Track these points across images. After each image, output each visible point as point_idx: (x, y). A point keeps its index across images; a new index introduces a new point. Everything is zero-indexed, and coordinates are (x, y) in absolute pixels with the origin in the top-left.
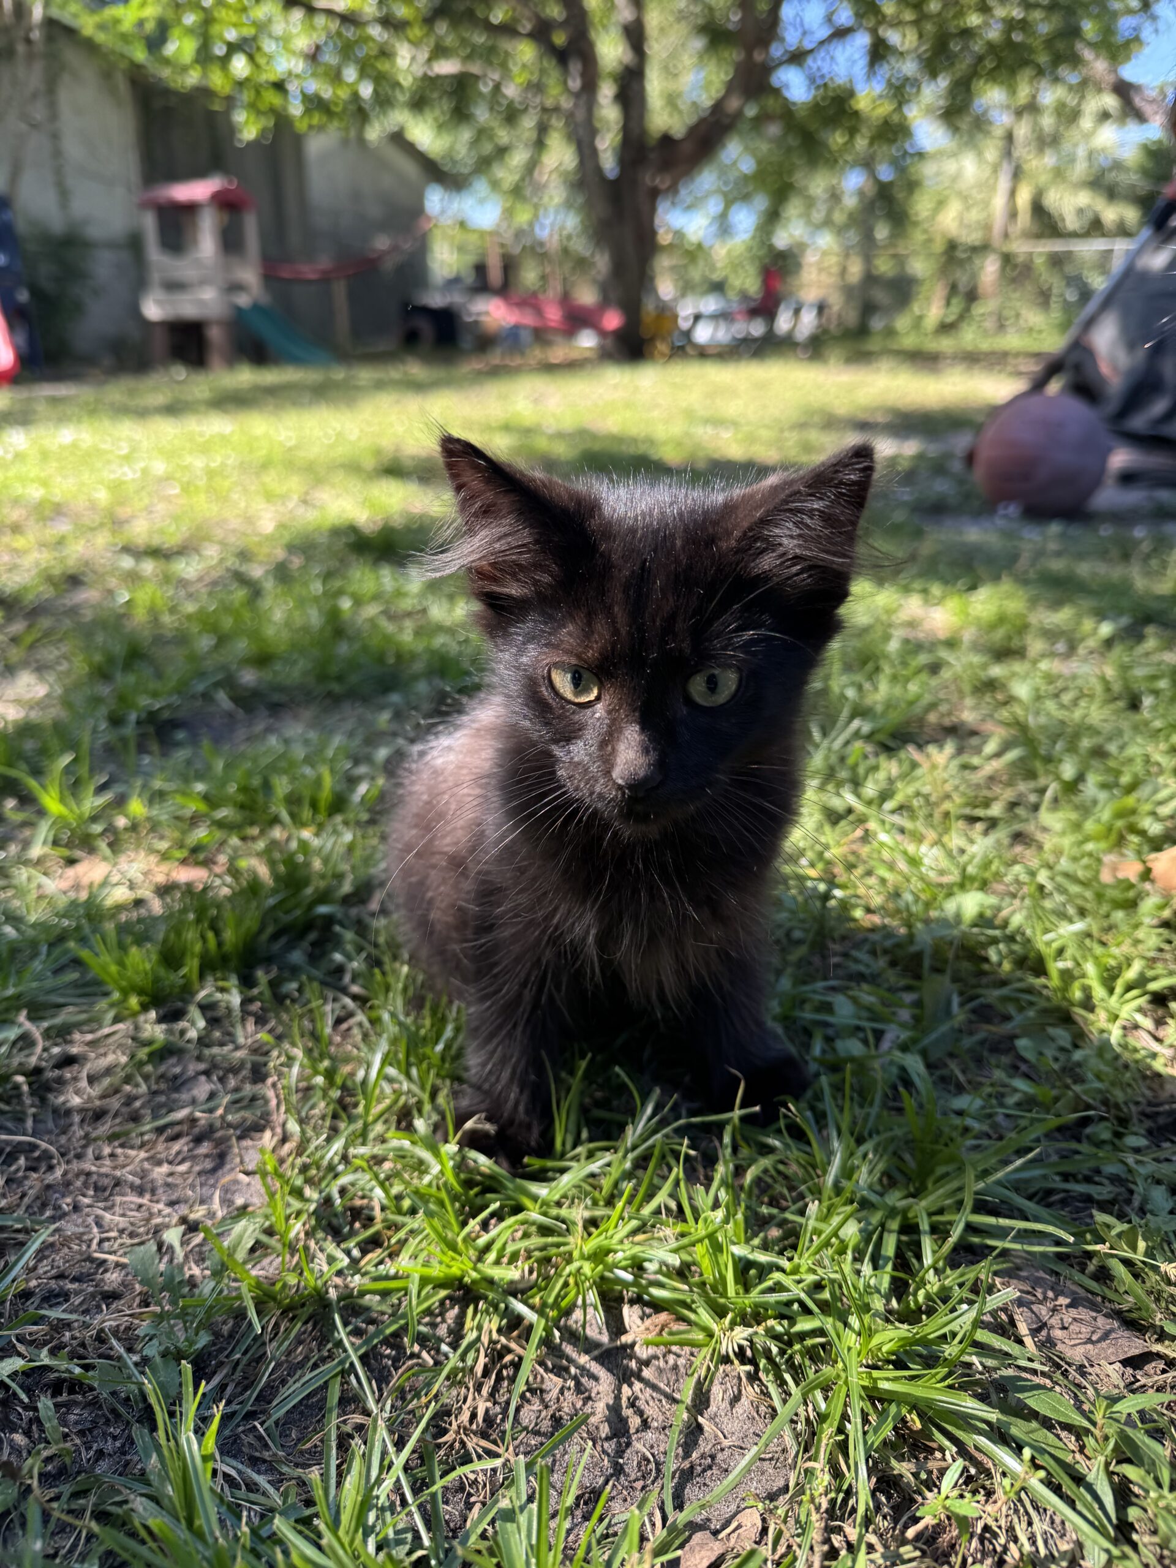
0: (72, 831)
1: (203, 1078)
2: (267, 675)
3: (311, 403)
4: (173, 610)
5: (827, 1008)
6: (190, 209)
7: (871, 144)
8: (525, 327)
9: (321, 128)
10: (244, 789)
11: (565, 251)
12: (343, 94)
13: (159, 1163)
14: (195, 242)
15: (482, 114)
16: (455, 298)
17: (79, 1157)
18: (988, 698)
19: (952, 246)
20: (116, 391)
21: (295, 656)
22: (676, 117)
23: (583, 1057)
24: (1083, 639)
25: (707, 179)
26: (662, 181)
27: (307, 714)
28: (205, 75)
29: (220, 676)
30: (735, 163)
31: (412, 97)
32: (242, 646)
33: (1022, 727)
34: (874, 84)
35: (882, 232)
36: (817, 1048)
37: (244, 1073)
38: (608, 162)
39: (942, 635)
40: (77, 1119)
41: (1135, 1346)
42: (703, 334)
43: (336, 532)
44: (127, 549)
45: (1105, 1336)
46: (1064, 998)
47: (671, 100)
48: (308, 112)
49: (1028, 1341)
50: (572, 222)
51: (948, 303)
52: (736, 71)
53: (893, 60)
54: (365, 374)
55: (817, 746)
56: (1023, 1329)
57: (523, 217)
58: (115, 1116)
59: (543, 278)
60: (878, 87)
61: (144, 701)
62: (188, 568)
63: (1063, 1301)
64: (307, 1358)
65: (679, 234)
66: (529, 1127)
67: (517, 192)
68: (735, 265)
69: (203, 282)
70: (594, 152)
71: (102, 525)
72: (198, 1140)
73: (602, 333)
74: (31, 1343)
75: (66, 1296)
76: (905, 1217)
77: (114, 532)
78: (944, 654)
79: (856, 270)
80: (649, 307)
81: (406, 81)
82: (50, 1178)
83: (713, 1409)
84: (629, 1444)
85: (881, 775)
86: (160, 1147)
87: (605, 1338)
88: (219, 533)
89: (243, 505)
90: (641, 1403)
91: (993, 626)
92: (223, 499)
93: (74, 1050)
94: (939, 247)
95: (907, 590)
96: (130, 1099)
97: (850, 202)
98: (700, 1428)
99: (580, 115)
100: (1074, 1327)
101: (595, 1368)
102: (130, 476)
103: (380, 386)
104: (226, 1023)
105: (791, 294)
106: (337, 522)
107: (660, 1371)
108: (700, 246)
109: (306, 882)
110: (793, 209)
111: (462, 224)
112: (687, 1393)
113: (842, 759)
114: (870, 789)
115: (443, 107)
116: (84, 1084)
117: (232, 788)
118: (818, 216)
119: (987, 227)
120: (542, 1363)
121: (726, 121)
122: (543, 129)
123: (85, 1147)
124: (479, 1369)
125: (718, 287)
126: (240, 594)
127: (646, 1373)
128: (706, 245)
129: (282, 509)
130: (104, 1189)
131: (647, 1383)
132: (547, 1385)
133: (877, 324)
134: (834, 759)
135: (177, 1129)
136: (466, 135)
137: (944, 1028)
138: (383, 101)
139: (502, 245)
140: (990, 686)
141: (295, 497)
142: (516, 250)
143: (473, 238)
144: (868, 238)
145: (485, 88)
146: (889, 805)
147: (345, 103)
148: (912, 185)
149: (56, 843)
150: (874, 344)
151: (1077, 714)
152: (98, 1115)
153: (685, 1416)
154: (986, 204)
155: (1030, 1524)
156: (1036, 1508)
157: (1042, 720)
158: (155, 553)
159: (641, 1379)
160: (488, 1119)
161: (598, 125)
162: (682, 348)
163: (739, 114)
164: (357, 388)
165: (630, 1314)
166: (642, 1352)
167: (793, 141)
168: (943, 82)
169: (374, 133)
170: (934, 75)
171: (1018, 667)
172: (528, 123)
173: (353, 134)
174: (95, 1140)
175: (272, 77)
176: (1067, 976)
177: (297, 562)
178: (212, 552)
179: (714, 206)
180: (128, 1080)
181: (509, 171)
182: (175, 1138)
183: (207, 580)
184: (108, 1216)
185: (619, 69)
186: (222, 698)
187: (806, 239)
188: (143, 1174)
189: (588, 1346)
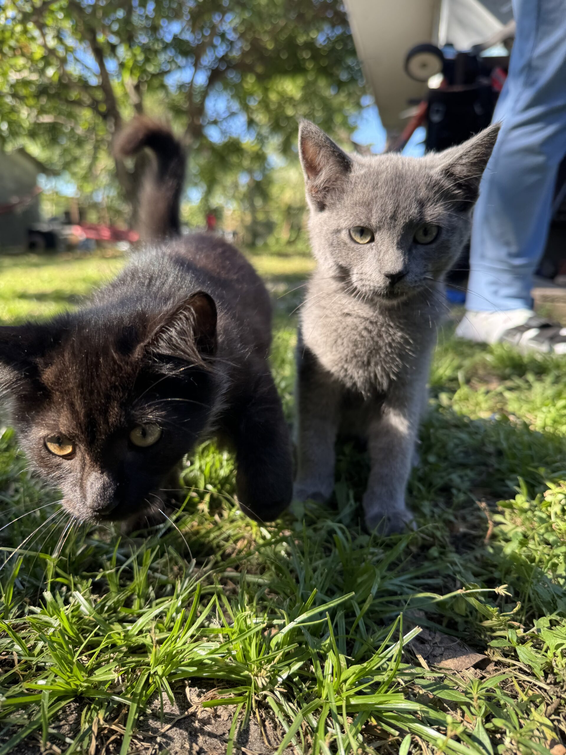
7: (251, 162)
8: (92, 239)
11: (110, 207)
15: (65, 142)
16: (55, 227)
19: (289, 208)
31: (29, 132)
34: (250, 136)
35: (258, 202)
38: (130, 166)
41: (479, 658)
50: (113, 193)
51: (290, 232)
53: (257, 127)
56: (420, 658)
57: (88, 190)
59: (100, 218)
67: (85, 178)
68: (192, 214)
73: (131, 243)
79: (248, 219)
81: (26, 124)
83: (251, 742)
87: (177, 712)
94: (283, 208)
97: (243, 189)
110: (218, 190)
111: (57, 194)
112: (234, 734)
115: (44, 138)
118: (229, 194)
120: (136, 736)
124: (93, 749)
133: (260, 242)
136: (57, 151)
138: (14, 133)
139: (78, 204)
142: (85, 206)
143: (63, 200)
144: (252, 205)
148: (270, 182)
153: (234, 749)
166: (202, 717)
167: (216, 159)
172: (89, 146)
181: (80, 168)
187: (224, 204)
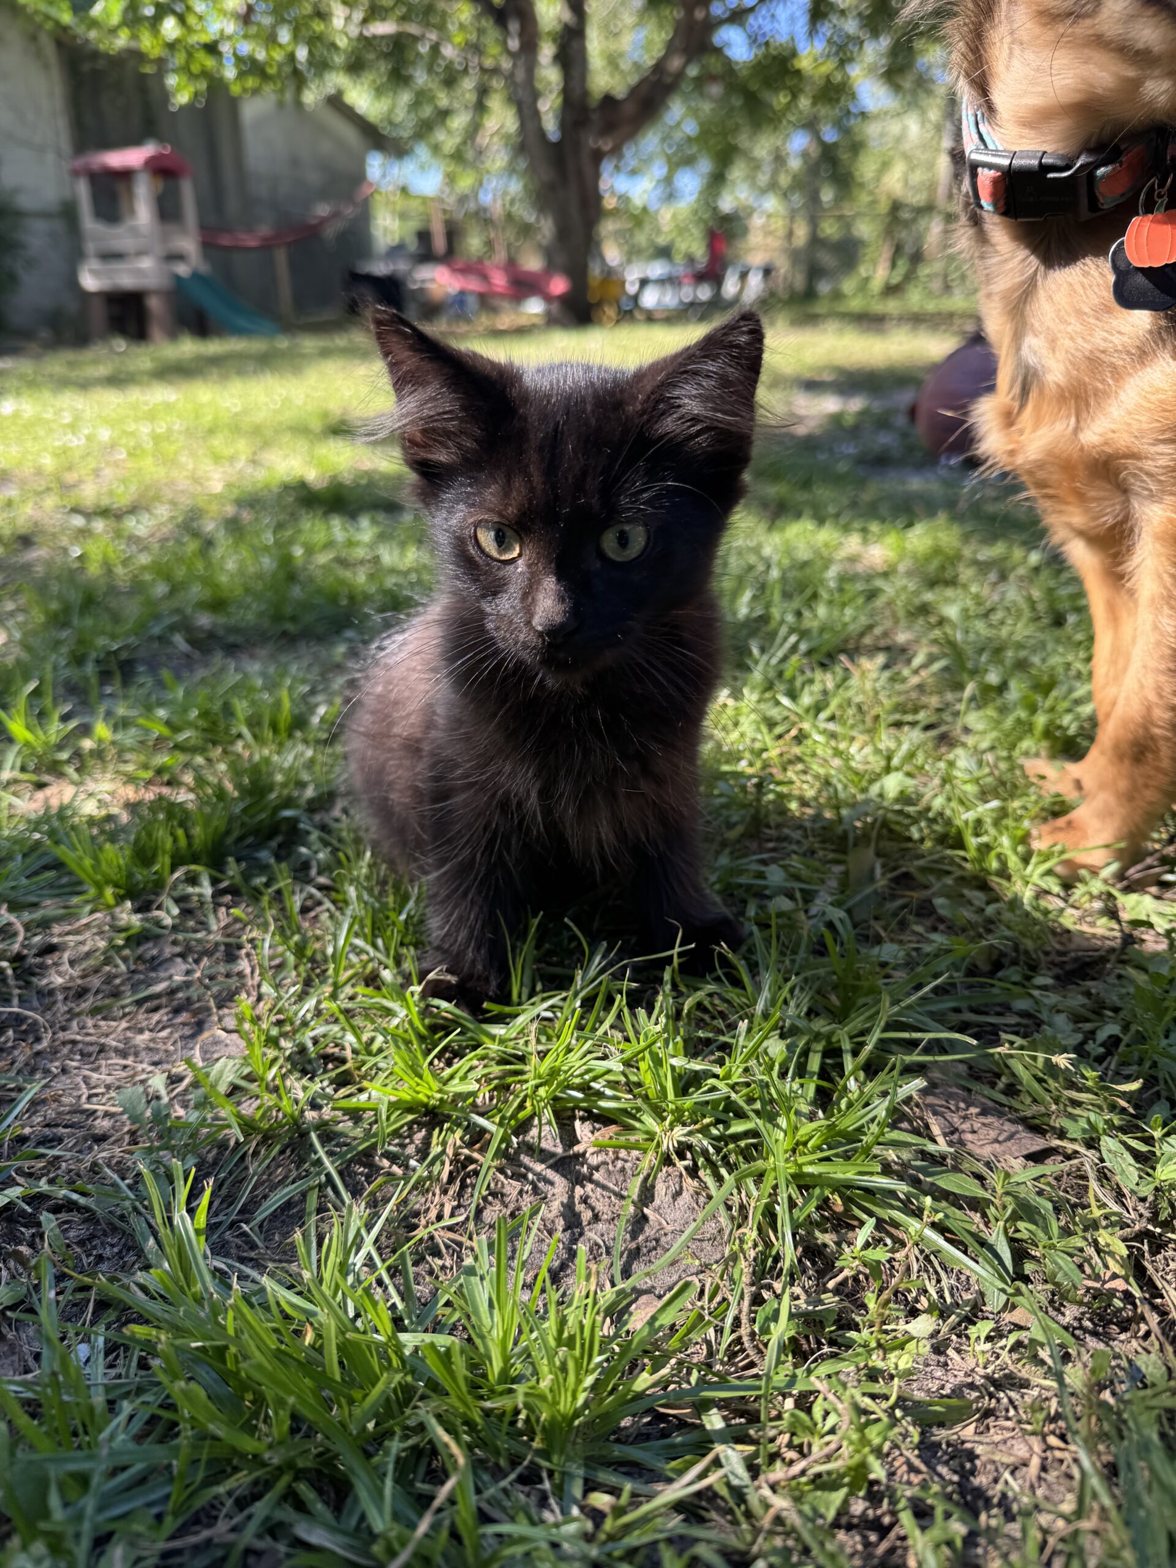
0: (39, 757)
1: (179, 960)
2: (221, 620)
3: (255, 372)
4: (125, 562)
5: (761, 875)
6: (126, 175)
7: (814, 104)
8: (472, 292)
9: (256, 92)
10: (205, 714)
11: (509, 217)
12: (278, 55)
13: (141, 1031)
14: (132, 211)
15: (421, 77)
16: (401, 266)
17: (64, 1029)
18: (921, 621)
19: (896, 207)
20: (57, 364)
21: (249, 600)
22: (618, 77)
23: (535, 916)
24: (1014, 568)
25: (650, 141)
26: (606, 145)
27: (263, 652)
28: (134, 37)
29: (175, 618)
30: (679, 124)
31: (348, 58)
32: (196, 592)
33: (951, 644)
34: (816, 43)
35: (827, 195)
36: (751, 911)
37: (219, 955)
38: (550, 125)
39: (881, 567)
40: (60, 997)
41: (1037, 1144)
42: (650, 299)
43: (286, 488)
44: (75, 510)
45: (1011, 1137)
46: (983, 870)
47: (613, 61)
48: (241, 75)
49: (940, 1140)
50: (515, 187)
51: (893, 265)
52: (676, 32)
53: (834, 19)
54: (309, 343)
55: (756, 662)
56: (936, 1130)
57: (465, 182)
58: (97, 992)
59: (489, 244)
60: (819, 46)
61: (102, 641)
62: (140, 526)
63: (974, 1110)
64: (286, 1177)
65: (624, 199)
66: (487, 980)
67: (458, 156)
68: (681, 230)
69: (140, 253)
70: (536, 114)
71: (48, 489)
72: (177, 1011)
73: (548, 298)
74: (30, 1175)
75: (60, 1140)
76: (829, 1042)
77: (61, 497)
78: (879, 583)
79: (802, 233)
80: (595, 271)
81: (342, 42)
82: (39, 1047)
83: (657, 1202)
84: (581, 1234)
85: (817, 687)
86: (141, 1017)
87: (559, 1150)
88: (168, 494)
89: (190, 467)
90: (591, 1201)
91: (928, 559)
92: (171, 462)
93: (55, 940)
94: (883, 207)
95: (846, 529)
96: (109, 979)
97: (795, 164)
98: (645, 1218)
99: (520, 75)
100: (984, 1131)
101: (550, 1174)
102: (76, 442)
103: (325, 354)
104: (199, 913)
105: (737, 257)
106: (287, 479)
107: (609, 1173)
108: (645, 209)
109: (271, 789)
110: (737, 172)
111: (404, 190)
112: (634, 1189)
113: (780, 674)
114: (806, 700)
115: (380, 69)
116: (66, 967)
117: (194, 713)
118: (763, 178)
119: (932, 187)
120: (501, 1170)
121: (669, 80)
122: (483, 91)
123: (69, 1020)
124: (445, 1176)
125: (664, 253)
126: (192, 546)
127: (597, 1176)
128: (652, 208)
129: (229, 470)
130: (90, 1055)
131: (597, 1184)
132: (507, 1190)
133: (824, 287)
134: (772, 674)
135: (156, 1002)
136: (405, 98)
137: (869, 890)
138: (320, 66)
139: (445, 211)
140: (924, 610)
141: (243, 457)
142: (459, 216)
143: (414, 204)
144: (814, 199)
145: (424, 49)
146: (823, 715)
147: (280, 66)
148: (857, 147)
149: (23, 769)
150: (820, 308)
151: (1004, 632)
152: (81, 993)
153: (632, 1209)
154: (931, 166)
155: (939, 1281)
156: (945, 1269)
157: (972, 637)
158: (104, 513)
159: (591, 1181)
160: (449, 971)
161: (539, 86)
162: (630, 312)
163: (680, 75)
164: (303, 356)
165: (582, 1129)
166: (594, 1160)
167: (737, 102)
168: (885, 42)
169: (311, 97)
170: (875, 34)
171: (949, 592)
172: (468, 84)
173: (288, 96)
174: (79, 1014)
175: (205, 38)
176: (985, 849)
177: (246, 516)
178: (163, 512)
179: (659, 170)
180: (108, 961)
181: (449, 138)
182: (156, 1009)
183: (158, 535)
184: (95, 1075)
185: (559, 28)
186: (178, 639)
187: (751, 201)
188: (127, 1041)
189: (543, 1156)
